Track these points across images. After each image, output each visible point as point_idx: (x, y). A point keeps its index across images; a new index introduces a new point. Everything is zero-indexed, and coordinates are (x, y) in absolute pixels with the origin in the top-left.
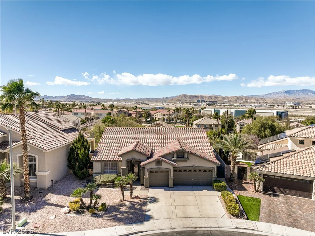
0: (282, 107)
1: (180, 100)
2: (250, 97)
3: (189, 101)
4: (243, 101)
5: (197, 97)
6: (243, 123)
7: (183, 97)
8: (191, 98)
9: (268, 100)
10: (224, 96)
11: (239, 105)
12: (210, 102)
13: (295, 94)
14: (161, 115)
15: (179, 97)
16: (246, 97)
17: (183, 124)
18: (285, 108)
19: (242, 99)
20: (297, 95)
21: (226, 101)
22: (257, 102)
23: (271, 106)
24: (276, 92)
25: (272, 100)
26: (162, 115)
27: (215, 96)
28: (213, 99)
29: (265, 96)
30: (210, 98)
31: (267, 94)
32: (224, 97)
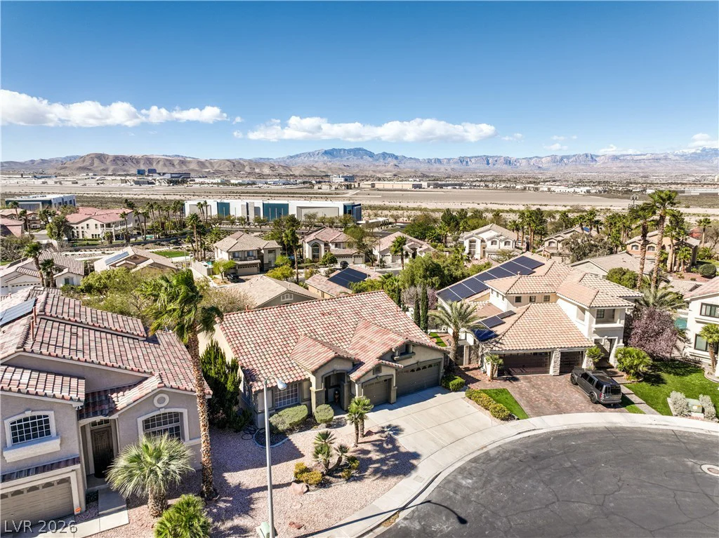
0: (328, 187)
1: (89, 169)
2: (258, 163)
3: (114, 170)
4: (245, 171)
5: (134, 160)
6: (317, 241)
7: (95, 159)
8: (119, 162)
9: (295, 170)
10: (202, 159)
11: (241, 181)
12: (173, 175)
13: (341, 157)
14: (99, 226)
15: (84, 161)
16: (250, 162)
17: (163, 245)
18: (334, 187)
19: (244, 166)
20: (345, 159)
21: (207, 170)
22: (274, 173)
23: (304, 183)
24: (309, 151)
25: (302, 169)
26: (102, 226)
27: (181, 159)
28: (177, 166)
29: (288, 161)
30: (167, 163)
31: (291, 157)
32: (201, 162)
